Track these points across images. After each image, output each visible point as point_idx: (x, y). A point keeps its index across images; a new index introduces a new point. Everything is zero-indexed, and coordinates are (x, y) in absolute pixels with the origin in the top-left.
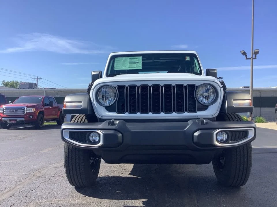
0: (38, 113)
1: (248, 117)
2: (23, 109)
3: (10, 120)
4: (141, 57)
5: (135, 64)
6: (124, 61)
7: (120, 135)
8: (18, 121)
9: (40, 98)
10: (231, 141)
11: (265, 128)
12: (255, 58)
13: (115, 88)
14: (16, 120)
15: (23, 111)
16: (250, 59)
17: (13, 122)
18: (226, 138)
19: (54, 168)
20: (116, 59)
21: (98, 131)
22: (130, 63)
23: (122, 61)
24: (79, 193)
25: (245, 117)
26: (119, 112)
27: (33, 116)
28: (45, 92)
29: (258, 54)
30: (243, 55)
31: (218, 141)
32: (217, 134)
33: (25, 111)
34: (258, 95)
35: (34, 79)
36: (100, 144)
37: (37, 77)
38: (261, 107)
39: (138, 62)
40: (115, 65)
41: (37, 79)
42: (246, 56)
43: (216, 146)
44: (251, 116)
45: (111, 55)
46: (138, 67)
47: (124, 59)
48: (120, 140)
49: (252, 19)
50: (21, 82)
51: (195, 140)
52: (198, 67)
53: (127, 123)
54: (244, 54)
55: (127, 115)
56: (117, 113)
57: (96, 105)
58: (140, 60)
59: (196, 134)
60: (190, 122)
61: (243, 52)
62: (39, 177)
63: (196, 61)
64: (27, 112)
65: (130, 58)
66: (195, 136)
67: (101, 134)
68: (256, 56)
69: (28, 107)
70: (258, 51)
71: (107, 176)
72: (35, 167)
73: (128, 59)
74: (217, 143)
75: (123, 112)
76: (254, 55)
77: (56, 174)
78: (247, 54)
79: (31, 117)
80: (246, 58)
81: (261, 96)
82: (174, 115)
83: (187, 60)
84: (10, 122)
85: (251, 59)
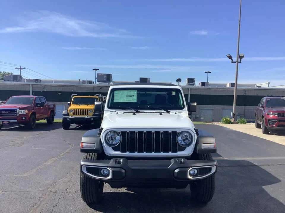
0: (30, 114)
1: (231, 118)
2: (16, 111)
3: (3, 122)
4: (136, 91)
5: (131, 97)
6: (122, 94)
7: (123, 171)
8: (11, 123)
9: (31, 99)
10: (200, 175)
11: (244, 132)
12: (240, 62)
13: (120, 133)
14: (9, 122)
15: (15, 113)
16: (235, 62)
17: (6, 123)
18: (196, 173)
19: (64, 183)
20: (115, 92)
21: (108, 168)
22: (127, 96)
23: (120, 94)
24: (91, 209)
25: (228, 119)
26: (122, 151)
27: (25, 117)
28: (31, 86)
29: (243, 58)
30: (230, 59)
31: (190, 175)
32: (190, 171)
33: (18, 112)
34: (243, 94)
35: (17, 68)
36: (110, 177)
37: (21, 67)
38: (245, 105)
39: (133, 96)
40: (115, 98)
41: (21, 68)
42: (232, 59)
43: (189, 179)
44: (233, 118)
45: (111, 88)
46: (133, 100)
47: (122, 92)
48: (124, 175)
49: (239, 24)
50: (4, 72)
51: (175, 175)
52: (181, 101)
53: (129, 161)
54: (230, 57)
55: (127, 154)
56: (121, 152)
57: (105, 146)
58: (135, 93)
59: (176, 171)
60: (172, 161)
61: (229, 56)
62: (55, 192)
63: (180, 96)
64: (20, 114)
65: (126, 91)
66: (176, 172)
67: (111, 171)
68: (241, 60)
69: (20, 109)
70: (243, 55)
71: (108, 192)
72: (48, 182)
73: (125, 92)
74: (190, 177)
75: (125, 151)
76: (239, 59)
77: (67, 189)
78: (232, 58)
79: (24, 118)
80: (231, 62)
81: (246, 95)
82: (162, 154)
83: (173, 95)
84: (3, 123)
85: (237, 63)
